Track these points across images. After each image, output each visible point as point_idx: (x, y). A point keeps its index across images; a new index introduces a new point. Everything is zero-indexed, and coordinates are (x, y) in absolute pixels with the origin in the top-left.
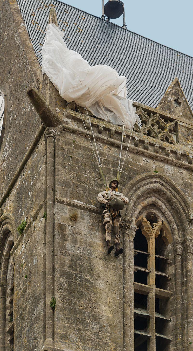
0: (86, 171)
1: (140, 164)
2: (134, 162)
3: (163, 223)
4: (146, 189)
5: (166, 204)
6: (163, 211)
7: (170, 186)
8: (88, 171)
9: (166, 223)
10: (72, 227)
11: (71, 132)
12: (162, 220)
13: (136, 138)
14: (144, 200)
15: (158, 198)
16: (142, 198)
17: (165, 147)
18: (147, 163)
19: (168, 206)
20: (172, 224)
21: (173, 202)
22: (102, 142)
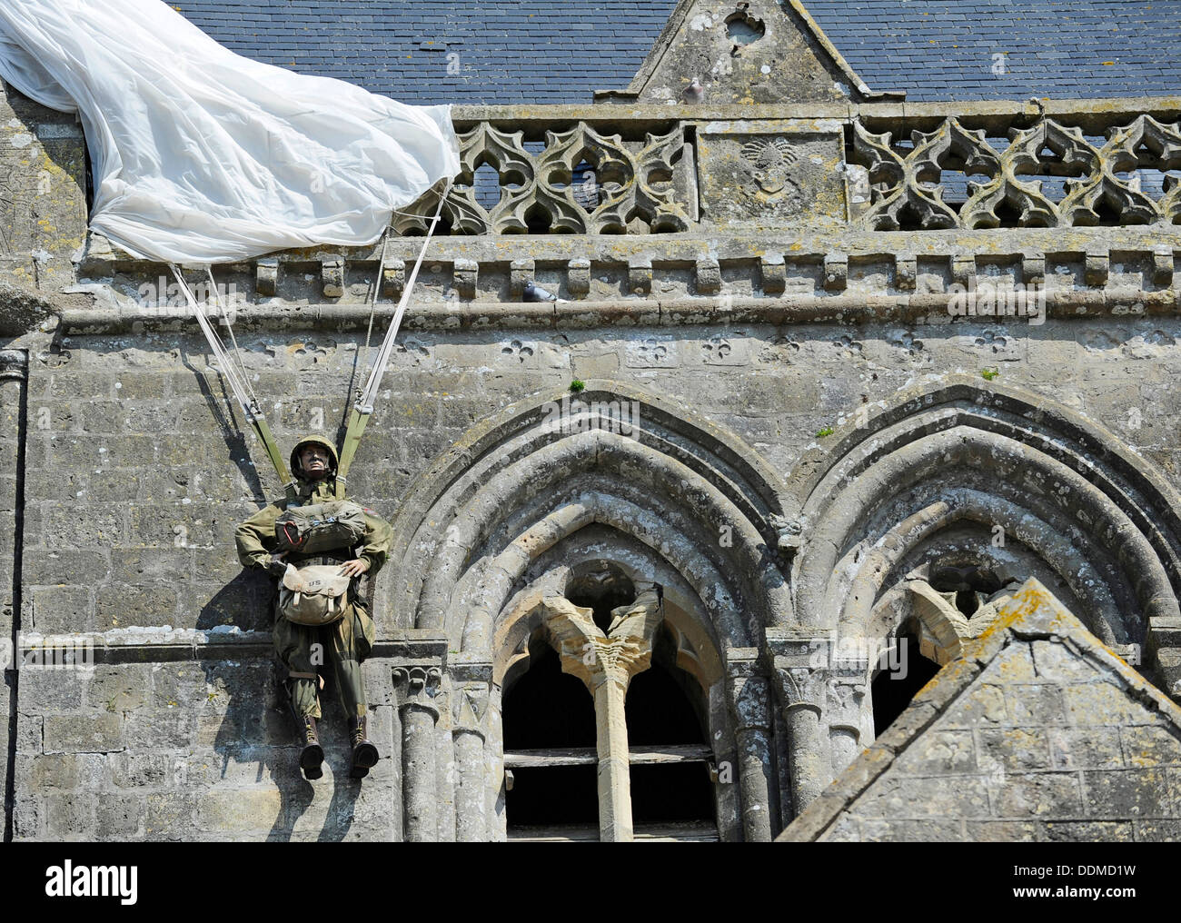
0: (184, 484)
1: (487, 369)
2: (452, 371)
3: (660, 594)
4: (524, 471)
5: (662, 508)
6: (649, 540)
7: (660, 424)
8: (198, 479)
9: (677, 596)
10: (105, 754)
11: (105, 334)
12: (656, 584)
13: (460, 262)
14: (538, 518)
15: (613, 493)
16: (524, 516)
17: (623, 259)
18: (526, 354)
19: (672, 515)
20: (704, 592)
21: (685, 493)
22: (273, 331)
